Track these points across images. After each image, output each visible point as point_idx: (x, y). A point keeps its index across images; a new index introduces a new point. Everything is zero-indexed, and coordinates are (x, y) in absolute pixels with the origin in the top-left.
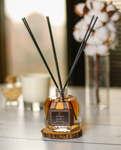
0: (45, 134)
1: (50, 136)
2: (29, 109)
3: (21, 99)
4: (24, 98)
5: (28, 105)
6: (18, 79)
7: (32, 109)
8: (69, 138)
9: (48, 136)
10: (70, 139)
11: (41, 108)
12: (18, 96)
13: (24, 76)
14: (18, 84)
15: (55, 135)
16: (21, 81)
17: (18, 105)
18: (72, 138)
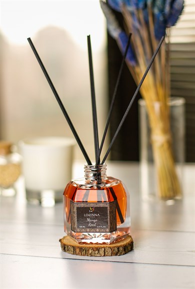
0: (65, 245)
1: (72, 249)
2: (35, 202)
3: (20, 185)
4: (26, 183)
5: (33, 195)
6: (15, 149)
7: (40, 202)
8: (104, 256)
9: (68, 250)
10: (107, 256)
11: (57, 201)
12: (16, 180)
13: (27, 143)
14: (16, 158)
15: (81, 249)
16: (19, 152)
17: (15, 196)
18: (111, 256)
